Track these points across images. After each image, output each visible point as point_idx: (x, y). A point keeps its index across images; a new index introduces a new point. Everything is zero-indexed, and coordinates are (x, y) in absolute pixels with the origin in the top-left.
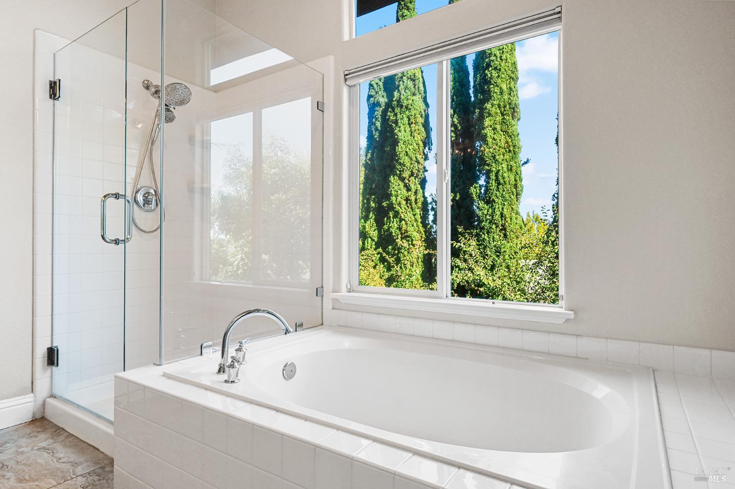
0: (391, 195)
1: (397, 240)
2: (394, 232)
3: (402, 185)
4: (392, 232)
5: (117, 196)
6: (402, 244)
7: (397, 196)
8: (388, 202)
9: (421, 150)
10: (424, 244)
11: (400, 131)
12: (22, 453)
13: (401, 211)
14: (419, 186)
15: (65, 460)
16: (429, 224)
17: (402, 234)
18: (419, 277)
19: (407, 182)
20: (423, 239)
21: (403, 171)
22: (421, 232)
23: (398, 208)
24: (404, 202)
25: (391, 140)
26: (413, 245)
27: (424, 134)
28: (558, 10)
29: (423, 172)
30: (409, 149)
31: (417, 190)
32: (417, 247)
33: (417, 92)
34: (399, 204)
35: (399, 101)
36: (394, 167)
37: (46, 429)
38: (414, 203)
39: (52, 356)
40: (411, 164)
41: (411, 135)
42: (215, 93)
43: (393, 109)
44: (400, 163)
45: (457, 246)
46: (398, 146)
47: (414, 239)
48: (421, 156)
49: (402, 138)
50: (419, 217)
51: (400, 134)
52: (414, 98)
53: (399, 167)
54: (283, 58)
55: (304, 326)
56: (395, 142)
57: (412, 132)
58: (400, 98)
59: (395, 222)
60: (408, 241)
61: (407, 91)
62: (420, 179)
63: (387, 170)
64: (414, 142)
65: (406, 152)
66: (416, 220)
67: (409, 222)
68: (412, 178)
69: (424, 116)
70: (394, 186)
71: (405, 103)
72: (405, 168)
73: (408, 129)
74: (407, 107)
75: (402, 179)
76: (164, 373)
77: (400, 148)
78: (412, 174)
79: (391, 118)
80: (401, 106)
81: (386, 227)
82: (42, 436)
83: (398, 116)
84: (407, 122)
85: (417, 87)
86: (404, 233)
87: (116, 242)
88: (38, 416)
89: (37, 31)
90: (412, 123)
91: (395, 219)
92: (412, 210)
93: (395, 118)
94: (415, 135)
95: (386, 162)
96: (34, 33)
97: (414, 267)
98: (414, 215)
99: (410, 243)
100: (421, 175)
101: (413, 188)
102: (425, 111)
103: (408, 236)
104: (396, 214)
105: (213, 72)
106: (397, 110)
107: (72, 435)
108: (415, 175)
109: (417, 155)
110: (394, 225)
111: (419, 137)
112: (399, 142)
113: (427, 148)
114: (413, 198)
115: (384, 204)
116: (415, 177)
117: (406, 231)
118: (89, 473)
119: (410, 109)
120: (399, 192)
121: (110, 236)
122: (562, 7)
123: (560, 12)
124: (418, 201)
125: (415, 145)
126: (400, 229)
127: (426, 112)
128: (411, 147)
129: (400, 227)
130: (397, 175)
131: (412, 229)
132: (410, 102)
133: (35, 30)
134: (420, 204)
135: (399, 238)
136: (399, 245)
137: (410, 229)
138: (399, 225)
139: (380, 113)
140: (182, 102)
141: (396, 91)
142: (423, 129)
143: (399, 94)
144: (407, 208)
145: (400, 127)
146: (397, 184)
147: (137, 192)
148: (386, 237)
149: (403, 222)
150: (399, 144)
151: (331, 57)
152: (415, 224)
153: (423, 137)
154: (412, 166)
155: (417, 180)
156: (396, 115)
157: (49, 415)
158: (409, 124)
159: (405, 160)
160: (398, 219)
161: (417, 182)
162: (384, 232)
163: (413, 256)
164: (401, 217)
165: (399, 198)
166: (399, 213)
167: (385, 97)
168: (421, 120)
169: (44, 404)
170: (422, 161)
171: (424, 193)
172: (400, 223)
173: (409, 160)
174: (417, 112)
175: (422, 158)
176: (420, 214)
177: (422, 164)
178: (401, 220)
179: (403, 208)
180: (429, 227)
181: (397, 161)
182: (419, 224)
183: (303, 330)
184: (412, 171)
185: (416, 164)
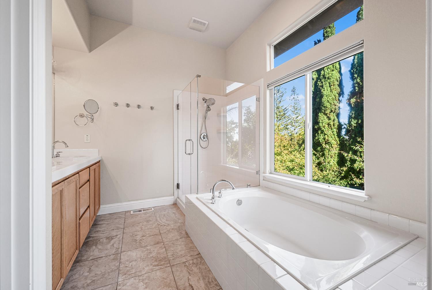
0: (319, 122)
1: (323, 145)
2: (321, 140)
3: (325, 117)
4: (320, 140)
5: (189, 140)
6: (326, 146)
7: (322, 123)
8: (318, 126)
9: (337, 98)
10: (339, 147)
11: (324, 91)
12: (169, 213)
13: (325, 130)
14: (336, 117)
15: (177, 217)
16: (342, 136)
17: (325, 141)
18: (336, 163)
19: (329, 115)
20: (338, 144)
21: (326, 110)
22: (337, 140)
23: (323, 129)
24: (327, 126)
25: (319, 96)
26: (332, 147)
27: (339, 90)
28: (362, 42)
29: (338, 110)
30: (330, 99)
31: (334, 119)
32: (334, 148)
33: (334, 69)
34: (324, 127)
35: (324, 76)
36: (321, 108)
37: (176, 207)
38: (333, 126)
39: (178, 186)
40: (331, 106)
41: (331, 92)
42: (226, 97)
43: (321, 80)
44: (325, 106)
45: (356, 149)
46: (323, 98)
47: (332, 144)
48: (337, 102)
49: (326, 94)
50: (336, 133)
51: (324, 92)
52: (333, 72)
53: (323, 108)
54: (241, 84)
55: (251, 186)
56: (322, 96)
57: (331, 90)
58: (324, 74)
59: (322, 135)
60: (329, 145)
61: (329, 70)
62: (336, 113)
63: (318, 110)
64: (332, 95)
65: (328, 100)
66: (334, 135)
67: (329, 136)
68: (332, 113)
69: (339, 81)
70: (321, 118)
71: (327, 76)
72: (327, 108)
73: (329, 89)
74: (328, 78)
75: (326, 114)
76: (197, 197)
77: (324, 99)
78: (332, 111)
79: (320, 84)
80: (325, 78)
81: (316, 138)
82: (175, 209)
83: (323, 83)
84: (328, 85)
85: (334, 67)
86: (327, 141)
87: (189, 154)
88: (175, 203)
89: (174, 90)
90: (331, 85)
91: (321, 134)
92: (332, 129)
93: (321, 84)
94: (333, 91)
95: (317, 106)
96: (173, 91)
97: (333, 158)
98: (333, 132)
99: (330, 146)
100: (337, 111)
101: (332, 118)
102: (339, 78)
103: (329, 143)
104: (322, 132)
105: (227, 88)
106: (323, 80)
107: (181, 211)
108: (333, 112)
109: (334, 101)
110: (321, 137)
111: (336, 92)
112: (323, 96)
113: (341, 97)
114: (332, 123)
115: (316, 127)
116: (333, 113)
117: (328, 140)
118: (181, 223)
119: (330, 78)
120: (324, 120)
121: (187, 153)
122: (364, 40)
123: (362, 43)
124: (335, 124)
125: (333, 96)
126: (324, 139)
127: (341, 78)
128: (331, 98)
129: (324, 138)
130: (322, 112)
131: (331, 139)
132: (330, 75)
133: (173, 90)
134: (336, 126)
135: (324, 143)
136: (324, 147)
137: (330, 139)
138: (324, 137)
139: (314, 83)
140: (213, 104)
141: (323, 70)
142: (338, 88)
143: (324, 72)
144: (328, 128)
145: (324, 88)
146: (323, 117)
147: (201, 135)
148: (317, 143)
149: (326, 136)
150: (324, 97)
151: (262, 79)
152: (333, 136)
153: (338, 91)
154: (331, 107)
155: (334, 114)
156: (322, 83)
157: (177, 203)
158: (330, 86)
159: (327, 104)
160: (323, 134)
161: (334, 115)
162: (316, 140)
163: (332, 152)
164: (325, 133)
165: (324, 124)
166: (324, 131)
167: (316, 74)
168: (337, 83)
169: (176, 200)
170: (338, 104)
171: (338, 120)
172: (324, 136)
173: (330, 104)
174: (335, 79)
175: (338, 102)
176: (336, 131)
177: (337, 106)
178: (325, 134)
179: (326, 129)
180: (342, 138)
181: (322, 105)
182: (336, 136)
183: (251, 187)
184: (331, 110)
185: (334, 106)
